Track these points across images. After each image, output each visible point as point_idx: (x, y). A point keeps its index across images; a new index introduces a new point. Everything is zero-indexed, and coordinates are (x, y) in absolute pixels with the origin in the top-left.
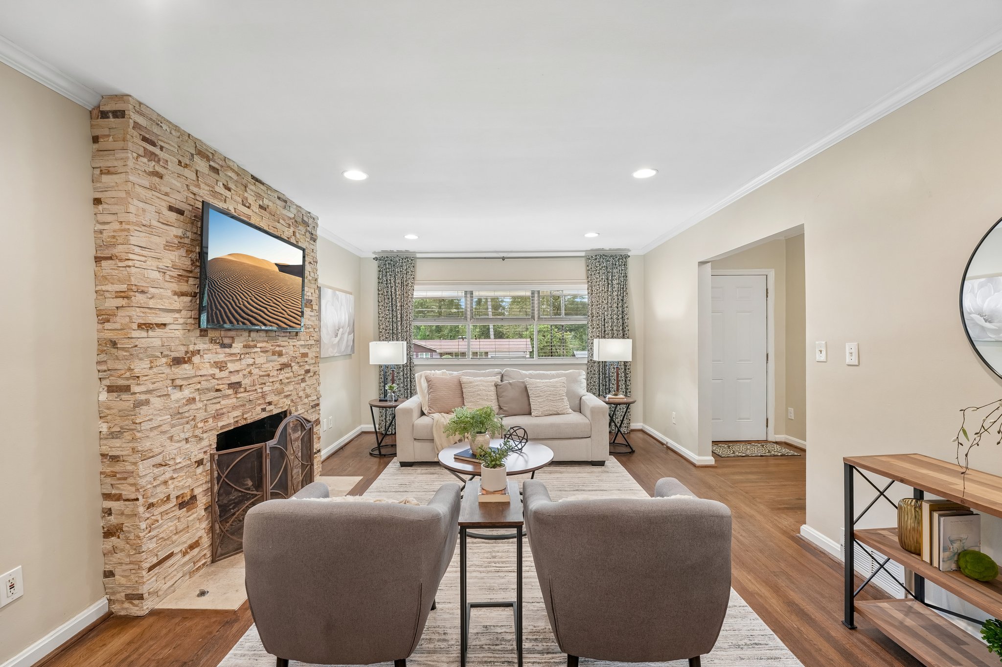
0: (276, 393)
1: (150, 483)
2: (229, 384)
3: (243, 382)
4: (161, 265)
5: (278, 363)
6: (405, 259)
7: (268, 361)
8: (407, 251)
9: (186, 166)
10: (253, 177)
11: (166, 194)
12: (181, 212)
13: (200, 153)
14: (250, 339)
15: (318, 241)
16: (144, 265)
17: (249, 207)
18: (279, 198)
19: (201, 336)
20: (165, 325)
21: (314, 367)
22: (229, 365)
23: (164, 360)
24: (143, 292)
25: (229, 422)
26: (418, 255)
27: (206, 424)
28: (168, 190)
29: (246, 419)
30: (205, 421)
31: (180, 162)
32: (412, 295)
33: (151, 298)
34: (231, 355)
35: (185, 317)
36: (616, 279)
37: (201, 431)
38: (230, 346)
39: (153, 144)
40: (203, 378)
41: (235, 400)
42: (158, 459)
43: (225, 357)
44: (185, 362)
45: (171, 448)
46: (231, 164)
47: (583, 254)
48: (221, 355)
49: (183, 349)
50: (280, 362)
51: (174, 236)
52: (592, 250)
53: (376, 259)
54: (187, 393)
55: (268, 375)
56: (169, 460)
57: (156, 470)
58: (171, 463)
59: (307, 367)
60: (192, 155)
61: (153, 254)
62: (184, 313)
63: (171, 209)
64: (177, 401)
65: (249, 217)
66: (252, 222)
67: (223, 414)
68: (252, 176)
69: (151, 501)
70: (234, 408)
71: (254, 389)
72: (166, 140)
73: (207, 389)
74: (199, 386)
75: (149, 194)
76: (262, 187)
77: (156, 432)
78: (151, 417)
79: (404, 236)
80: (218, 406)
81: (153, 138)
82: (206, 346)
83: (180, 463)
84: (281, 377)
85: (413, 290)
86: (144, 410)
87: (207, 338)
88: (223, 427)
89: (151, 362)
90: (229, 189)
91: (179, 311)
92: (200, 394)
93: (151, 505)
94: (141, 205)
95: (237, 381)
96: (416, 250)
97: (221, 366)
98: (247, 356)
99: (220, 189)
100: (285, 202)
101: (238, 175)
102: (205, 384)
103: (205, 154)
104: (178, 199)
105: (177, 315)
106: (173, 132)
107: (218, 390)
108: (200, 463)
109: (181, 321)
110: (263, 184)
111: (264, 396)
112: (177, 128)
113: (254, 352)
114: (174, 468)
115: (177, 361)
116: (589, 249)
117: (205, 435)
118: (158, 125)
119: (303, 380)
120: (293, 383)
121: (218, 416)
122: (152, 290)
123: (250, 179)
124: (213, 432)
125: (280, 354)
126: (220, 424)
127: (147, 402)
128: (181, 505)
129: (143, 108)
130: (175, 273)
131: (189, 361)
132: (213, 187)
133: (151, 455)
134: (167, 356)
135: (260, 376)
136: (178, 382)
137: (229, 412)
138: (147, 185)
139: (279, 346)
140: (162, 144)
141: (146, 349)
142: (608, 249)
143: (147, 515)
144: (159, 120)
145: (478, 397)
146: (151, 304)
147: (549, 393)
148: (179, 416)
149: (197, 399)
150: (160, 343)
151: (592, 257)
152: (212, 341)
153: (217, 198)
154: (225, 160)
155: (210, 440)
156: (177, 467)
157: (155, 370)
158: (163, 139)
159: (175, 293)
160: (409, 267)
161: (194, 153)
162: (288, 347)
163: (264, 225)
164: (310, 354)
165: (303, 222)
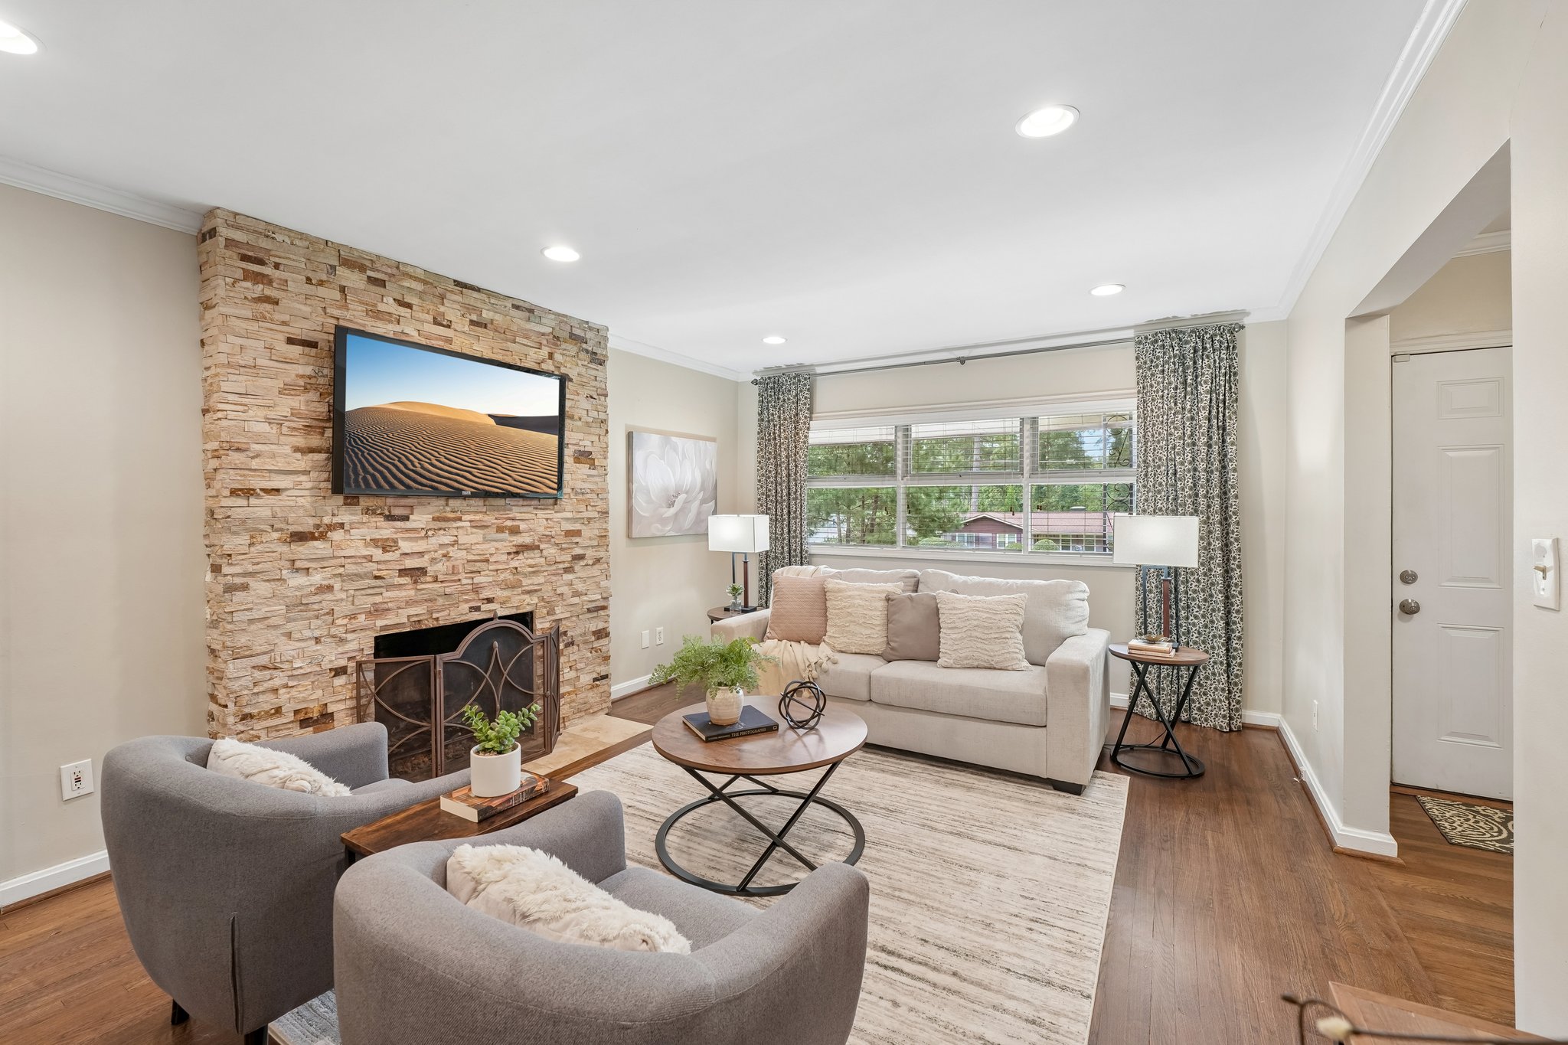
0: (503, 586)
1: (247, 688)
2: (400, 570)
3: (429, 569)
4: (272, 414)
5: (511, 544)
6: (795, 378)
7: (486, 540)
8: (801, 365)
9: (321, 283)
10: (457, 283)
11: (284, 323)
12: (313, 345)
13: (347, 263)
14: (448, 509)
15: (608, 364)
16: (243, 416)
17: (449, 327)
18: (516, 307)
19: (345, 504)
20: (278, 490)
21: (596, 551)
22: (401, 543)
23: (276, 535)
24: (238, 450)
25: (400, 620)
26: (819, 370)
27: (353, 621)
28: (287, 318)
29: (437, 619)
30: (353, 617)
31: (309, 280)
32: (806, 437)
33: (252, 458)
34: (408, 530)
35: (317, 480)
36: (1206, 382)
37: (342, 630)
38: (406, 518)
39: (261, 262)
40: (349, 561)
41: (412, 592)
42: (263, 660)
43: (396, 533)
44: (314, 538)
45: (287, 649)
46: (410, 270)
47: (1130, 334)
48: (386, 530)
49: (311, 521)
50: (514, 543)
51: (297, 376)
52: (1150, 323)
53: (755, 382)
54: (317, 578)
55: (487, 561)
56: (281, 662)
57: (258, 675)
58: (285, 666)
59: (578, 551)
60: (333, 268)
61: (259, 402)
62: (314, 475)
63: (290, 341)
64: (298, 588)
65: (449, 341)
66: (455, 347)
67: (388, 610)
68: (455, 281)
69: (247, 710)
70: (410, 603)
71: (456, 578)
72: (283, 254)
73: (356, 575)
74: (341, 570)
75: (253, 326)
76: (475, 294)
77: (260, 625)
78: (249, 606)
79: (762, 340)
80: (378, 599)
81: (260, 255)
82: (355, 518)
83: (301, 668)
84: (514, 564)
85: (808, 428)
86: (239, 596)
87: (359, 509)
88: (383, 628)
89: (252, 537)
90: (409, 306)
91: (306, 473)
92: (343, 581)
93: (246, 717)
94: (240, 341)
95: (418, 566)
96: (815, 362)
97: (386, 546)
98: (442, 532)
99: (389, 305)
100: (531, 311)
101: (425, 283)
102: (351, 568)
103: (354, 262)
104: (301, 329)
105: (303, 478)
106: (297, 242)
107: (377, 578)
108: (340, 671)
109: (310, 485)
110: (478, 290)
111: (476, 589)
112: (303, 236)
113: (457, 528)
114: (290, 673)
115: (300, 537)
116: (1142, 321)
117: (350, 636)
118: (267, 236)
119: (569, 570)
120: (546, 574)
121: (377, 611)
122: (257, 447)
123: (451, 286)
124: (368, 632)
125: (515, 531)
126: (380, 623)
127: (245, 587)
128: (305, 723)
129: (239, 219)
130: (300, 423)
131: (322, 536)
132: (375, 305)
133: (247, 653)
134: (281, 530)
135: (468, 561)
136: (298, 564)
137: (399, 608)
138: (249, 314)
139: (513, 519)
140: (277, 260)
141: (244, 521)
142: (1188, 317)
143: (241, 727)
144: (269, 230)
145: (849, 618)
146: (254, 464)
147: (975, 623)
148: (302, 608)
149: (337, 587)
150: (269, 513)
151: (1146, 338)
152: (367, 511)
153: (381, 319)
154: (398, 268)
155: (363, 644)
156: (295, 673)
157: (259, 547)
158: (277, 253)
159: (297, 450)
160: (801, 391)
161: (336, 263)
162: (534, 521)
163: (481, 349)
164: (587, 532)
165: (574, 337)
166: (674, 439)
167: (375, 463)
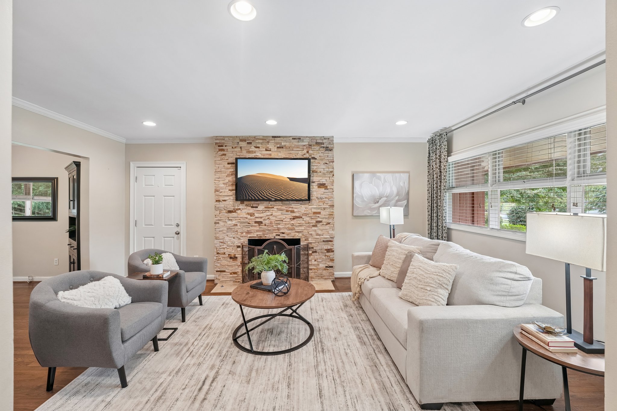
0: (288, 229)
1: (218, 246)
2: (255, 222)
3: (263, 222)
4: (224, 182)
5: (291, 216)
7: (282, 214)
9: (235, 148)
10: (273, 137)
11: (227, 160)
12: (232, 163)
13: (242, 140)
14: (269, 205)
15: (334, 150)
16: (219, 183)
17: (270, 151)
18: (293, 139)
19: (241, 203)
20: (225, 200)
21: (328, 220)
22: (255, 214)
23: (225, 211)
24: (217, 191)
25: (255, 235)
27: (242, 234)
28: (227, 158)
29: (266, 237)
30: (242, 233)
31: (232, 147)
33: (220, 193)
34: (258, 211)
35: (233, 197)
37: (239, 236)
38: (257, 207)
39: (222, 146)
40: (241, 218)
41: (258, 228)
42: (222, 241)
43: (254, 211)
44: (234, 212)
45: (227, 239)
46: (258, 137)
48: (251, 210)
49: (233, 208)
50: (292, 216)
51: (230, 172)
53: (427, 141)
54: (234, 222)
55: (282, 221)
56: (225, 242)
57: (221, 244)
58: (226, 243)
59: (319, 219)
60: (238, 143)
61: (222, 179)
62: (233, 196)
63: (228, 164)
64: (230, 224)
65: (270, 155)
66: (272, 157)
67: (251, 232)
68: (272, 136)
69: (218, 252)
70: (257, 231)
71: (272, 225)
72: (227, 143)
73: (243, 222)
74: (240, 221)
75: (221, 162)
76: (279, 139)
77: (221, 232)
78: (219, 227)
80: (249, 229)
81: (222, 145)
82: (243, 207)
83: (229, 244)
84: (292, 222)
86: (217, 225)
87: (244, 205)
88: (250, 237)
89: (220, 211)
90: (259, 147)
91: (232, 196)
92: (240, 223)
93: (218, 253)
94: (218, 166)
95: (260, 221)
97: (252, 215)
98: (267, 211)
99: (253, 149)
100: (300, 139)
101: (263, 139)
102: (242, 220)
103: (243, 140)
104: (230, 161)
105: (231, 197)
106: (230, 139)
107: (249, 223)
108: (238, 247)
109: (232, 199)
110: (280, 137)
111: (279, 229)
112: (231, 137)
113: (273, 210)
114: (227, 245)
115: (230, 212)
117: (241, 238)
118: (223, 140)
119: (314, 226)
120: (305, 226)
121: (248, 232)
122: (221, 190)
123: (271, 138)
124: (246, 238)
125: (293, 212)
126: (249, 236)
127: (218, 223)
128: (231, 258)
129: (218, 138)
130: (230, 183)
131: (235, 212)
132: (249, 150)
133: (218, 238)
134: (226, 210)
135: (276, 220)
136: (230, 218)
137: (255, 232)
138: (220, 159)
139: (292, 208)
140: (226, 145)
141: (218, 208)
143: (217, 256)
144: (223, 138)
146: (221, 194)
148: (230, 229)
149: (238, 225)
150: (223, 206)
152: (247, 205)
153: (250, 153)
154: (255, 138)
155: (245, 241)
156: (228, 245)
157: (221, 214)
158: (226, 143)
159: (229, 190)
161: (239, 141)
162: (300, 209)
163: (282, 155)
164: (323, 212)
165: (317, 143)
166: (378, 174)
167: (252, 193)
